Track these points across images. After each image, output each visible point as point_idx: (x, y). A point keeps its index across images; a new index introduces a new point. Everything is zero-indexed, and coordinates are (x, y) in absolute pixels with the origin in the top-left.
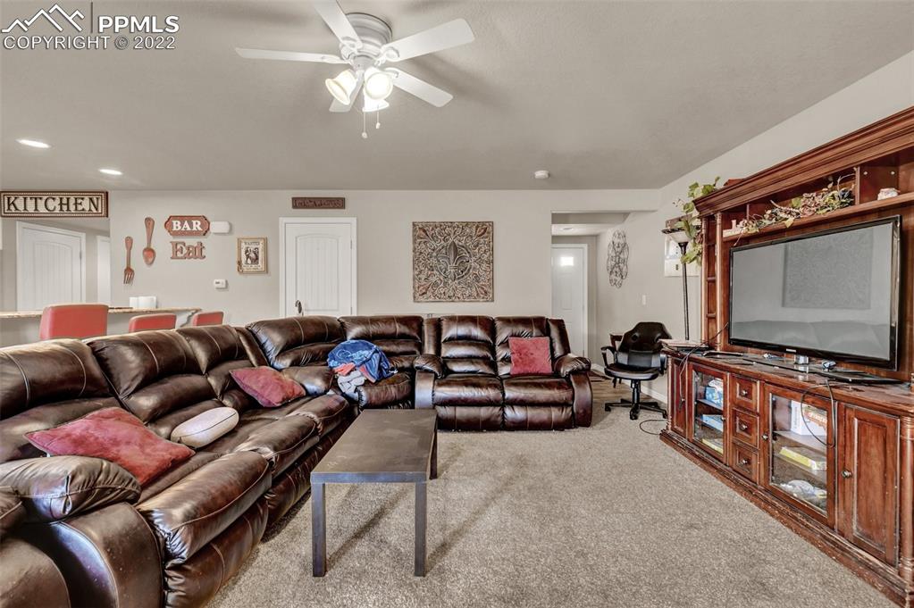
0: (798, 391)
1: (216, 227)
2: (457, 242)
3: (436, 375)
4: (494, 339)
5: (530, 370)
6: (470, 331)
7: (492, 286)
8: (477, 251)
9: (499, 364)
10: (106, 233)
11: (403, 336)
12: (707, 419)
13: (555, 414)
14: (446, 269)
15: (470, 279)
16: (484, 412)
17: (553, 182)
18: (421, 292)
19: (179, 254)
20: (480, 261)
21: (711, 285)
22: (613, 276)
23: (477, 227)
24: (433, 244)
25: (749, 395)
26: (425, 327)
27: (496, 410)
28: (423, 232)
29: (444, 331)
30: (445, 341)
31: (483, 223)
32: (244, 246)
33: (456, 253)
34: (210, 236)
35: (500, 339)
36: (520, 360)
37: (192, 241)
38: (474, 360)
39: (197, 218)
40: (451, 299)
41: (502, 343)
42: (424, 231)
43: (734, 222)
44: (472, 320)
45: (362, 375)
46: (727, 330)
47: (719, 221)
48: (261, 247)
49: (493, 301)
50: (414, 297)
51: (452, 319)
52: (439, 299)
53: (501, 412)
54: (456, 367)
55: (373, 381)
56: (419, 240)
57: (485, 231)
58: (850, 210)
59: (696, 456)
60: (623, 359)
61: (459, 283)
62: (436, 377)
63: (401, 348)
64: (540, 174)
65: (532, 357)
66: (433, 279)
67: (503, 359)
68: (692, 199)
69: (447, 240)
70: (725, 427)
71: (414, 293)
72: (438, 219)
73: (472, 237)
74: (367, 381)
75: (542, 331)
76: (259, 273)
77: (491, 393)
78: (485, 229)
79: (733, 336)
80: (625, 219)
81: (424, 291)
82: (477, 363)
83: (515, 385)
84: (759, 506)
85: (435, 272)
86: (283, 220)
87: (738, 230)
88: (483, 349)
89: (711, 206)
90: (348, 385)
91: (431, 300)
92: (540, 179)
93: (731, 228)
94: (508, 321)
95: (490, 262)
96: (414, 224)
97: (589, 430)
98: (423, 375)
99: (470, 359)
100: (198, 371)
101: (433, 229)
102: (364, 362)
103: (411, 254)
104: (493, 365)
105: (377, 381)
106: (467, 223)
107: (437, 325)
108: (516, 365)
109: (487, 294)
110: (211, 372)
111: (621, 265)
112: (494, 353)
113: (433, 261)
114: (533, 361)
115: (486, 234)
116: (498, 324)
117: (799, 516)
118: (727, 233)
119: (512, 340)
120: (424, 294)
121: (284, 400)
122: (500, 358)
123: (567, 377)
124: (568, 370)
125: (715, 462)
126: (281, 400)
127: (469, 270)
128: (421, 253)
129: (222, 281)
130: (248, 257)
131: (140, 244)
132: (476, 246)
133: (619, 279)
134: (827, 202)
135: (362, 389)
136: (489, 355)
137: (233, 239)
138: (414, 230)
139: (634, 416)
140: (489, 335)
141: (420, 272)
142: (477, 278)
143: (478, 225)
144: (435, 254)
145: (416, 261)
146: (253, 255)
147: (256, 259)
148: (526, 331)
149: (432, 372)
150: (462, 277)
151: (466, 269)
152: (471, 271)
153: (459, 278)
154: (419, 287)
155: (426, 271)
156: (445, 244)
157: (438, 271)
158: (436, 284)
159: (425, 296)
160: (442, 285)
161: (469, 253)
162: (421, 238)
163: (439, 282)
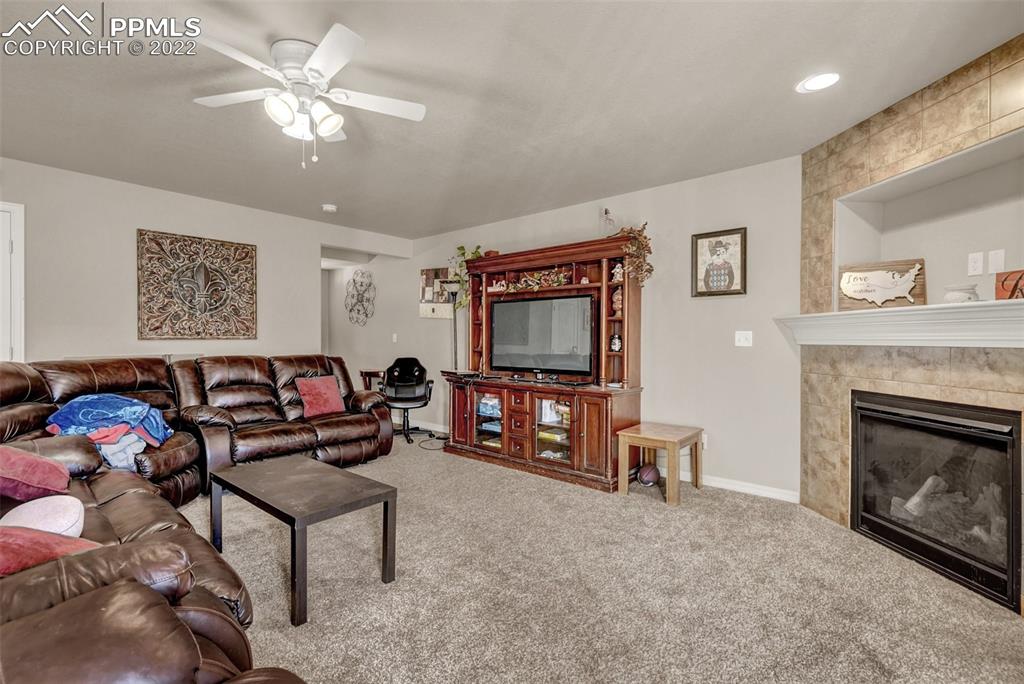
0: (554, 393)
2: (208, 264)
3: (230, 428)
4: (275, 383)
5: (326, 410)
6: (246, 374)
7: (254, 320)
8: (235, 277)
9: (285, 408)
11: (147, 385)
12: (486, 426)
13: (366, 447)
14: (193, 297)
15: (227, 310)
17: (339, 218)
18: (152, 327)
20: (240, 291)
21: (477, 326)
22: (354, 314)
23: (237, 249)
24: (173, 263)
25: (522, 403)
26: (178, 373)
28: (153, 246)
29: (207, 377)
30: (211, 389)
31: (245, 246)
33: (207, 278)
35: (282, 381)
36: (314, 402)
38: (257, 407)
40: (199, 335)
41: (285, 385)
42: (159, 244)
43: (494, 282)
45: (139, 439)
46: (490, 360)
47: (484, 279)
49: (256, 338)
50: (141, 333)
51: (218, 361)
52: (179, 335)
53: (314, 456)
55: (156, 445)
56: (148, 255)
57: (247, 256)
58: (570, 287)
59: (482, 455)
60: (391, 392)
61: (211, 316)
62: (230, 430)
64: (329, 208)
65: (325, 396)
66: (172, 310)
67: (289, 403)
68: (463, 259)
69: (194, 260)
70: (503, 429)
71: (140, 329)
72: (180, 231)
73: (229, 260)
74: (149, 447)
75: (326, 369)
78: (246, 254)
79: (494, 365)
80: (370, 260)
81: (158, 324)
83: (327, 425)
84: (531, 472)
85: (176, 300)
87: (496, 288)
88: (266, 394)
89: (477, 268)
92: (327, 213)
93: (492, 286)
94: (288, 361)
95: (253, 293)
96: (141, 233)
97: (387, 458)
98: (212, 430)
99: (249, 406)
101: (171, 243)
102: (141, 422)
103: (136, 272)
104: (279, 410)
105: (161, 445)
106: (223, 244)
107: (196, 369)
108: (310, 407)
109: (249, 331)
111: (365, 304)
112: (277, 397)
113: (173, 285)
114: (326, 401)
115: (248, 260)
116: (277, 365)
117: (556, 468)
118: (490, 290)
119: (298, 381)
120: (157, 328)
122: (285, 402)
123: (369, 412)
124: (370, 405)
125: (495, 455)
127: (225, 300)
128: (152, 273)
132: (236, 272)
133: (362, 317)
134: (557, 279)
135: (143, 458)
136: (273, 400)
138: (141, 241)
139: (410, 441)
140: (269, 377)
141: (151, 298)
142: (236, 311)
143: (238, 247)
144: (175, 276)
145: (143, 283)
148: (311, 371)
149: (222, 425)
150: (216, 308)
151: (221, 298)
152: (228, 301)
153: (211, 310)
154: (148, 320)
155: (161, 299)
156: (191, 265)
157: (179, 298)
158: (177, 316)
159: (159, 331)
160: (186, 317)
161: (225, 279)
162: (153, 253)
163: (182, 313)
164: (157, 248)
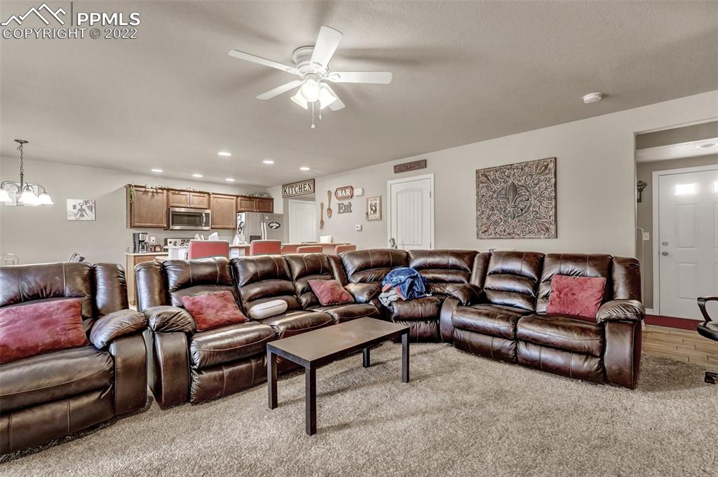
1: (357, 192)
2: (516, 183)
3: (460, 302)
4: (540, 276)
7: (555, 222)
8: (537, 188)
9: (539, 300)
10: (313, 199)
11: (455, 267)
14: (506, 209)
15: (530, 216)
16: (497, 343)
18: (483, 232)
19: (341, 211)
20: (540, 197)
23: (538, 165)
24: (494, 187)
26: (476, 260)
27: (508, 344)
28: (484, 177)
30: (490, 274)
31: (544, 160)
32: (369, 202)
33: (515, 193)
34: (354, 198)
35: (546, 276)
36: (558, 300)
37: (346, 202)
38: (513, 294)
39: (347, 187)
40: (511, 236)
41: (547, 280)
42: (486, 176)
44: (518, 255)
45: (396, 294)
48: (378, 202)
49: (554, 237)
50: (478, 235)
51: (499, 255)
52: (498, 236)
53: (514, 346)
54: (497, 299)
55: (404, 299)
56: (481, 185)
57: (546, 168)
61: (519, 221)
62: (460, 304)
63: (450, 277)
66: (493, 218)
67: (544, 297)
69: (507, 182)
71: (477, 232)
72: (498, 164)
73: (531, 176)
74: (400, 299)
75: (600, 271)
76: (377, 220)
77: (503, 326)
78: (547, 166)
81: (486, 229)
82: (514, 296)
85: (496, 212)
86: (389, 182)
88: (527, 285)
90: (385, 300)
91: (491, 237)
92: (591, 104)
96: (477, 172)
97: (631, 393)
100: (290, 279)
101: (493, 174)
102: (398, 284)
103: (475, 197)
104: (533, 301)
105: (406, 300)
106: (527, 163)
107: (487, 259)
108: (551, 304)
110: (300, 280)
112: (536, 289)
113: (494, 202)
115: (547, 171)
116: (547, 260)
119: (556, 278)
120: (485, 231)
121: (329, 302)
122: (541, 295)
123: (602, 325)
126: (327, 302)
127: (529, 208)
128: (483, 196)
129: (359, 226)
130: (371, 209)
131: (326, 207)
132: (536, 184)
135: (395, 304)
136: (532, 291)
137: (364, 198)
138: (478, 177)
140: (535, 271)
141: (483, 212)
142: (537, 215)
143: (539, 163)
144: (495, 196)
145: (479, 203)
146: (374, 208)
147: (376, 211)
148: (577, 270)
149: (457, 299)
150: (522, 215)
151: (526, 206)
152: (531, 209)
153: (518, 216)
154: (481, 226)
155: (488, 212)
156: (505, 186)
157: (498, 210)
158: (496, 223)
159: (486, 233)
160: (502, 223)
161: (528, 191)
162: (483, 183)
163: (499, 220)
164: (485, 179)
